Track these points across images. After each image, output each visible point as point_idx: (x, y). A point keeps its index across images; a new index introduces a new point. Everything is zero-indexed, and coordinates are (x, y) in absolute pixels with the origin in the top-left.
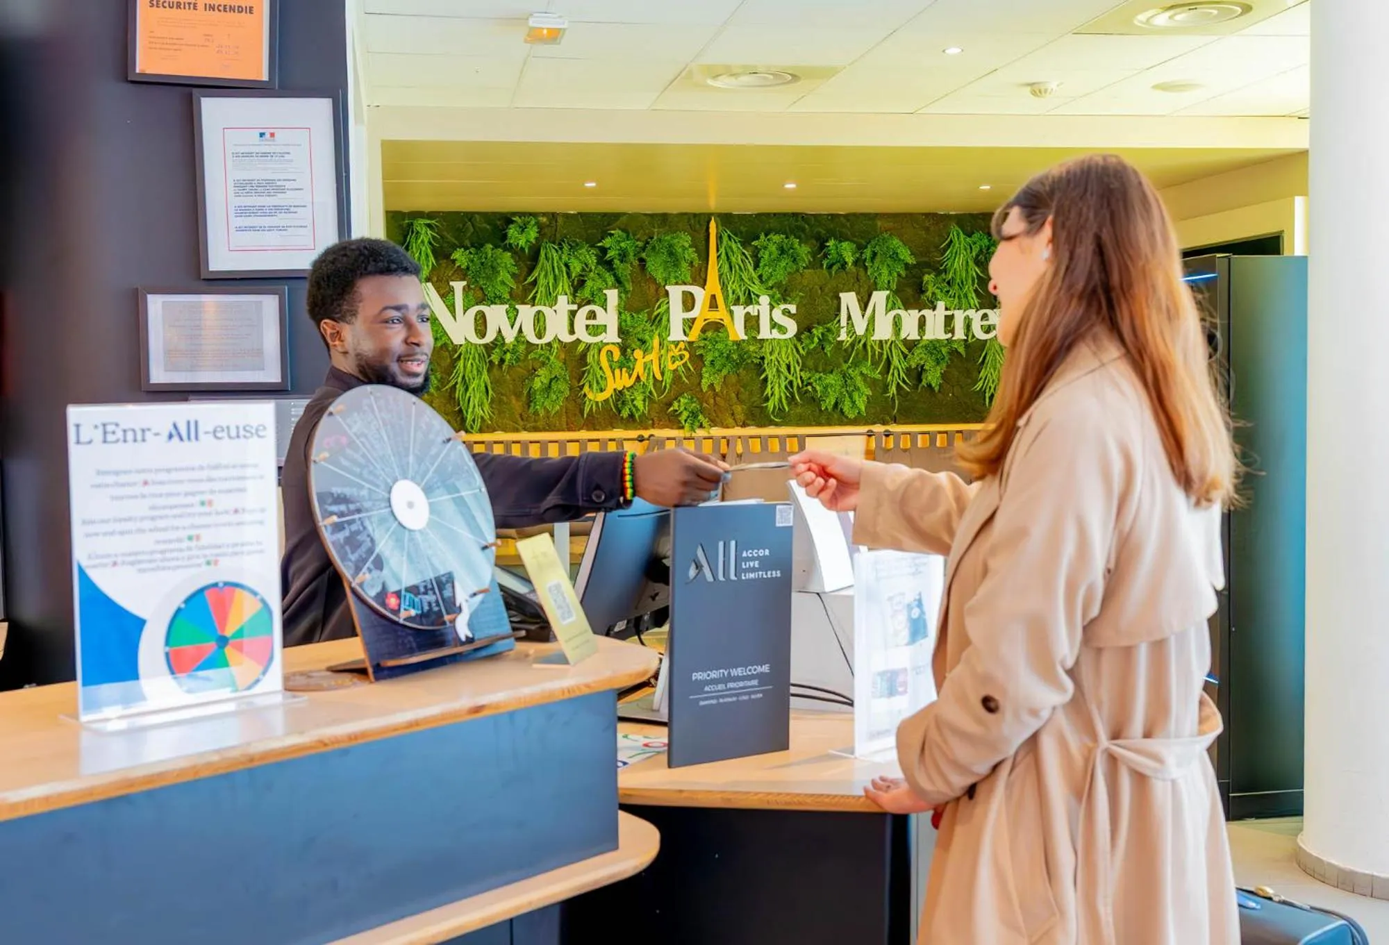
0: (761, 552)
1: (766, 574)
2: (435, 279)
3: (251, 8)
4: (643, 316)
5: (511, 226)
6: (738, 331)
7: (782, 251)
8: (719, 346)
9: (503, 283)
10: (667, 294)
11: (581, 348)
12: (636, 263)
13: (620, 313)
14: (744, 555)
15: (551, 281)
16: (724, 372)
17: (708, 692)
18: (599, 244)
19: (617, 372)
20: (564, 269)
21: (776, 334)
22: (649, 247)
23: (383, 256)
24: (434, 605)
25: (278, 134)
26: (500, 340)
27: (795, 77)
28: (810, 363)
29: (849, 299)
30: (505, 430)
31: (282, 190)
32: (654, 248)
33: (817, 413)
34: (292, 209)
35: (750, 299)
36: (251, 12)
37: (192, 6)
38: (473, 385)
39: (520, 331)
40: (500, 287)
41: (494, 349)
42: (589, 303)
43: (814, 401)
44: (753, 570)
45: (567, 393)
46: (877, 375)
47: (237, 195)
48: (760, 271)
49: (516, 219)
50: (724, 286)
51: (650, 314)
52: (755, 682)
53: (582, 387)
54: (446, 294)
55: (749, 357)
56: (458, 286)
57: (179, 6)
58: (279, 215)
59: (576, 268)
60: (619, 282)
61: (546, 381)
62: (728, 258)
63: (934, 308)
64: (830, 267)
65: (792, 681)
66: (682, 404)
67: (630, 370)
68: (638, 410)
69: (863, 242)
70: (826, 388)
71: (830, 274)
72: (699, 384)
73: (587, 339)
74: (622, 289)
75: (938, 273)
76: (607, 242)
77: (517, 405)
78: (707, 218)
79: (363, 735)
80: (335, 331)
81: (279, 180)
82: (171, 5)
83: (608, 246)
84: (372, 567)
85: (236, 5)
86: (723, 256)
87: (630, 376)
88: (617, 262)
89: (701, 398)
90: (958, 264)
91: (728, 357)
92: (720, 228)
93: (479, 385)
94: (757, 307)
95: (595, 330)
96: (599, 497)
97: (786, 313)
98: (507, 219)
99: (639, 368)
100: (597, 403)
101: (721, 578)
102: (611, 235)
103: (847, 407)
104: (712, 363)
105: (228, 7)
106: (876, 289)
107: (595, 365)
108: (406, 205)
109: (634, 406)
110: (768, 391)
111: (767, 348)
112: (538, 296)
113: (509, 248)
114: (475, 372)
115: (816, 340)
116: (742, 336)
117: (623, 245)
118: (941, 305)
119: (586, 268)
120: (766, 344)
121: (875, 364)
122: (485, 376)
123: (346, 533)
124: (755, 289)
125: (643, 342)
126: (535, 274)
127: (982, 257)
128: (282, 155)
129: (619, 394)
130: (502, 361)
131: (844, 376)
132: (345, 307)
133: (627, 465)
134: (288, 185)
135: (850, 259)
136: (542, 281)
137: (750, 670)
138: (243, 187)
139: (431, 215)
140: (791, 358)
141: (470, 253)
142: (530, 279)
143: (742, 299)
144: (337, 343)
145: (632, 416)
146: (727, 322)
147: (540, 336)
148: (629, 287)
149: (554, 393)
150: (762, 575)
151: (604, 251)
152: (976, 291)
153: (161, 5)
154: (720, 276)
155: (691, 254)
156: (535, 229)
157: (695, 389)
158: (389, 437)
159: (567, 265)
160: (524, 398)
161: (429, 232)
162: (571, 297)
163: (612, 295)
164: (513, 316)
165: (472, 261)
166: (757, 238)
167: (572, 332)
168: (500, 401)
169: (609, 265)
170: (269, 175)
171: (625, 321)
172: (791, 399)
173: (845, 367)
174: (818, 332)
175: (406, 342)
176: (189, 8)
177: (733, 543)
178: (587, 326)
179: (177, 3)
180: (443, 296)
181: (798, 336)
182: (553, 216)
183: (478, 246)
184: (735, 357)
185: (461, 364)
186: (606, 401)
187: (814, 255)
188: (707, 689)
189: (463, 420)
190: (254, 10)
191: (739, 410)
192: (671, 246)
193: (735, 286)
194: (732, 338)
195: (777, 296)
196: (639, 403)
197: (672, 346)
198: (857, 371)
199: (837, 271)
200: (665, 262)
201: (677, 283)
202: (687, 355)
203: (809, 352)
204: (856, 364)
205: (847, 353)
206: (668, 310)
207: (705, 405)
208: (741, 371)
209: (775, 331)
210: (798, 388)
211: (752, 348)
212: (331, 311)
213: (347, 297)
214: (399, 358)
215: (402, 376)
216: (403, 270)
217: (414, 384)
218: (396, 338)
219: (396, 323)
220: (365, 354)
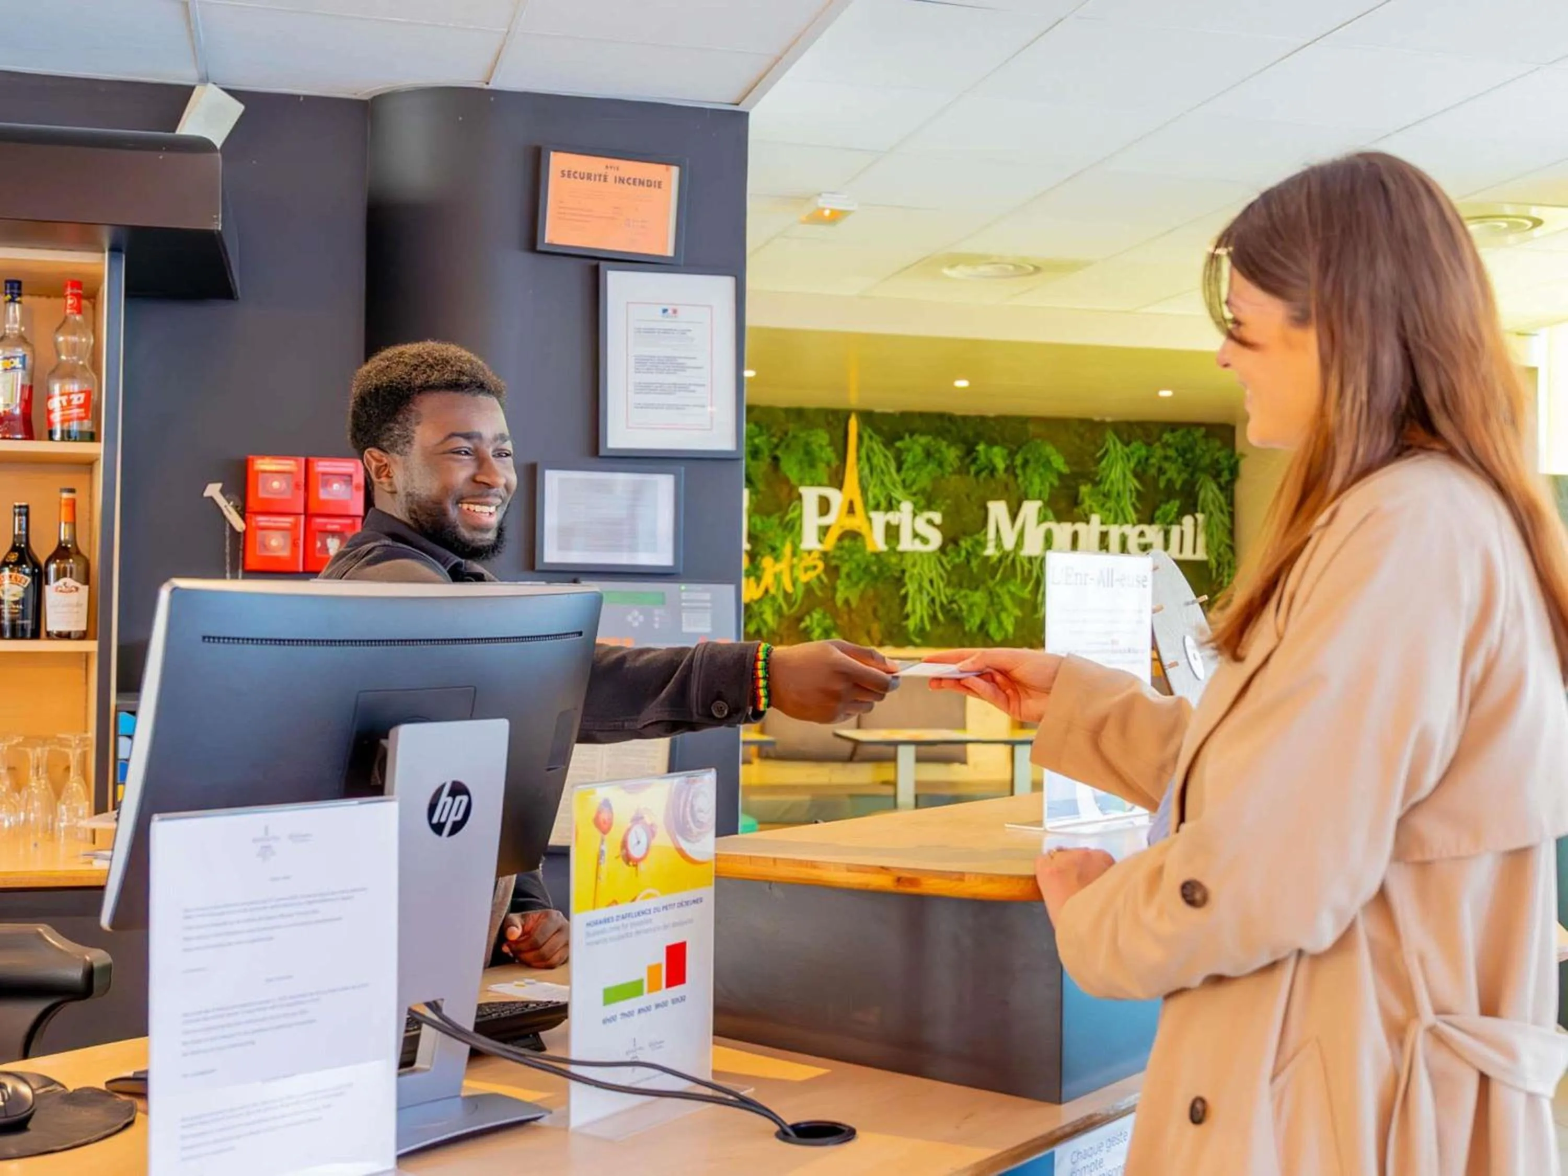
3: (660, 183)
4: (775, 520)
6: (877, 542)
7: (928, 454)
8: (857, 556)
10: (800, 497)
12: (769, 461)
13: (749, 516)
16: (862, 585)
21: (918, 546)
22: (783, 445)
25: (680, 309)
27: (1037, 269)
28: (955, 579)
29: (998, 510)
31: (683, 368)
32: (788, 445)
33: (960, 634)
34: (692, 388)
35: (891, 505)
36: (659, 187)
37: (602, 178)
43: (956, 619)
46: (1026, 593)
47: (637, 371)
48: (903, 474)
50: (864, 491)
51: (782, 518)
55: (889, 569)
57: (589, 177)
58: (678, 393)
62: (869, 459)
63: (1088, 522)
64: (978, 473)
66: (815, 620)
67: (759, 579)
68: (768, 624)
69: (1015, 448)
70: (971, 606)
71: (978, 482)
72: (833, 598)
74: (754, 490)
75: (1096, 484)
78: (847, 415)
80: (382, 464)
81: (680, 358)
82: (582, 176)
85: (646, 179)
86: (864, 457)
87: (758, 585)
89: (833, 612)
90: (1116, 474)
91: (867, 570)
92: (861, 426)
94: (898, 514)
96: (721, 710)
97: (930, 522)
99: (768, 579)
103: (992, 628)
104: (848, 575)
105: (637, 181)
106: (1027, 498)
109: (764, 621)
110: (909, 608)
111: (908, 561)
115: (963, 553)
116: (882, 546)
117: (756, 441)
118: (1095, 519)
120: (907, 557)
121: (1025, 581)
124: (897, 494)
125: (773, 549)
127: (1139, 469)
128: (683, 332)
131: (991, 594)
132: (396, 432)
133: (760, 665)
134: (689, 363)
135: (1001, 465)
138: (643, 363)
140: (934, 573)
143: (884, 504)
144: (383, 479)
146: (864, 530)
148: (761, 486)
152: (1133, 505)
153: (572, 175)
154: (861, 480)
155: (828, 453)
157: (828, 604)
166: (901, 438)
170: (669, 352)
171: (755, 525)
172: (934, 618)
173: (991, 583)
174: (965, 544)
175: (473, 480)
176: (600, 180)
179: (588, 174)
181: (942, 549)
184: (874, 569)
187: (961, 459)
190: (663, 185)
191: (876, 628)
192: (807, 444)
193: (877, 491)
194: (870, 548)
195: (922, 502)
196: (769, 617)
197: (805, 555)
198: (1005, 589)
199: (985, 479)
200: (800, 462)
201: (812, 485)
202: (821, 565)
203: (955, 567)
204: (1004, 581)
205: (994, 570)
206: (800, 516)
207: (839, 622)
208: (879, 585)
209: (917, 541)
210: (942, 605)
211: (894, 560)
212: (378, 436)
213: (400, 418)
214: (460, 500)
215: (463, 527)
216: (478, 387)
217: (481, 540)
218: (462, 472)
219: (463, 455)
220: (417, 492)
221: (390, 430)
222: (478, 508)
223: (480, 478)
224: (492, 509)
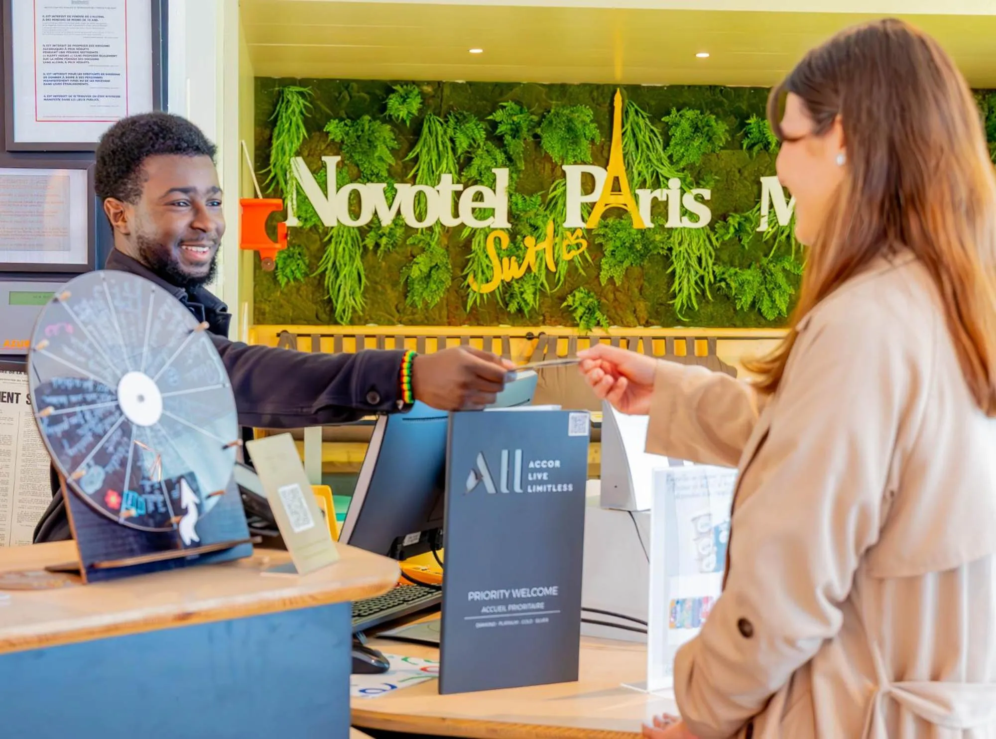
0: (551, 464)
1: (556, 488)
2: (306, 153)
4: (537, 199)
5: (391, 96)
6: (643, 218)
7: (696, 129)
8: (621, 234)
9: (381, 159)
10: (564, 174)
11: (466, 233)
12: (530, 139)
13: (510, 196)
14: (531, 465)
15: (435, 157)
16: (626, 264)
17: (486, 614)
18: (490, 117)
19: (505, 260)
20: (449, 144)
21: (687, 223)
22: (545, 123)
23: (172, 133)
24: (160, 505)
26: (375, 224)
28: (725, 257)
29: (771, 186)
30: (378, 322)
31: (95, 56)
32: (551, 122)
33: (731, 313)
34: (105, 78)
35: (658, 182)
38: (345, 271)
39: (399, 213)
40: (376, 163)
41: (369, 232)
42: (476, 183)
43: (727, 299)
44: (541, 482)
45: (449, 283)
47: (46, 61)
48: (670, 151)
49: (397, 87)
50: (628, 167)
51: (544, 196)
52: (541, 605)
53: (465, 277)
54: (318, 170)
55: (656, 247)
56: (331, 161)
58: (89, 83)
59: (463, 143)
60: (510, 160)
61: (425, 270)
62: (634, 135)
64: (750, 148)
65: (584, 604)
66: (578, 299)
67: (520, 260)
68: (527, 304)
70: (742, 285)
71: (751, 156)
72: (598, 277)
73: (472, 223)
74: (512, 168)
76: (498, 115)
77: (392, 295)
78: (611, 90)
79: (55, 636)
80: (118, 211)
81: (92, 46)
83: (498, 119)
84: (92, 463)
86: (629, 132)
87: (520, 266)
88: (508, 138)
89: (600, 294)
91: (631, 247)
92: (627, 101)
93: (351, 272)
94: (665, 191)
95: (481, 214)
96: (374, 399)
97: (699, 198)
98: (388, 88)
99: (530, 258)
100: (482, 295)
101: (504, 489)
102: (503, 107)
103: (765, 306)
104: (613, 253)
107: (480, 253)
108: (276, 71)
109: (525, 300)
110: (676, 286)
111: (676, 238)
112: (420, 173)
113: (389, 120)
114: (347, 257)
115: (732, 230)
116: (648, 224)
117: (515, 118)
119: (473, 144)
120: (675, 234)
122: (358, 262)
123: (65, 426)
124: (664, 171)
125: (535, 228)
126: (417, 149)
128: (95, 18)
129: (507, 286)
130: (377, 245)
131: (764, 271)
132: (130, 186)
133: (406, 365)
134: (102, 51)
136: (424, 158)
137: (535, 592)
138: (54, 53)
139: (303, 82)
140: (702, 251)
141: (346, 125)
142: (411, 155)
143: (649, 182)
144: (120, 223)
145: (520, 310)
146: (630, 207)
147: (420, 219)
148: (522, 166)
149: (435, 282)
150: (552, 488)
151: (494, 125)
154: (625, 156)
155: (592, 130)
156: (419, 100)
157: (593, 283)
158: (121, 327)
159: (452, 140)
160: (400, 288)
161: (301, 101)
162: (456, 176)
163: (502, 175)
164: (391, 196)
165: (347, 134)
166: (668, 113)
167: (456, 215)
168: (375, 290)
169: (499, 141)
170: (80, 41)
171: (516, 204)
172: (702, 297)
173: (764, 261)
174: (733, 221)
175: (191, 226)
177: (518, 453)
178: (474, 210)
180: (314, 172)
181: (711, 226)
182: (439, 85)
183: (355, 117)
184: (639, 247)
185: (331, 248)
186: (493, 293)
187: (732, 133)
188: (484, 610)
189: (333, 310)
191: (642, 307)
192: (570, 120)
193: (641, 167)
194: (636, 226)
195: (689, 179)
196: (529, 297)
197: (568, 234)
198: (779, 267)
199: (759, 152)
200: (563, 139)
201: (575, 163)
202: (585, 244)
203: (724, 244)
204: (778, 258)
205: (769, 245)
206: (564, 193)
207: (603, 301)
208: (645, 263)
209: (685, 219)
210: (710, 284)
211: (658, 238)
212: (115, 189)
213: (133, 176)
214: (181, 243)
215: (184, 263)
216: (195, 150)
217: (197, 273)
218: (181, 221)
219: (182, 206)
220: (147, 237)
221: (125, 184)
222: (194, 249)
223: (198, 225)
224: (205, 249)
